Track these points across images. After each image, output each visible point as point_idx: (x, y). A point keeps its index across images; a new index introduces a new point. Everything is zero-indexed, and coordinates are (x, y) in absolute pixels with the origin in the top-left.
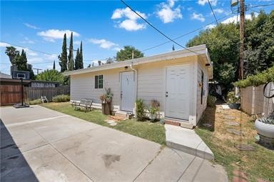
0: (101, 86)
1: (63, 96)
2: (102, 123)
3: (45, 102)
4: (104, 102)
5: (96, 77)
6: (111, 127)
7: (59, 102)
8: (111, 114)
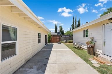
0: (87, 36)
1: (71, 41)
2: (86, 60)
3: (65, 42)
4: (89, 46)
5: (84, 31)
6: (93, 66)
7: (70, 43)
8: (94, 55)
